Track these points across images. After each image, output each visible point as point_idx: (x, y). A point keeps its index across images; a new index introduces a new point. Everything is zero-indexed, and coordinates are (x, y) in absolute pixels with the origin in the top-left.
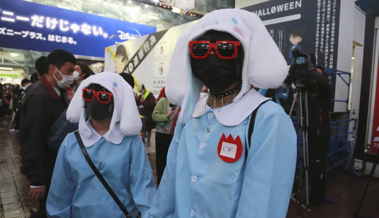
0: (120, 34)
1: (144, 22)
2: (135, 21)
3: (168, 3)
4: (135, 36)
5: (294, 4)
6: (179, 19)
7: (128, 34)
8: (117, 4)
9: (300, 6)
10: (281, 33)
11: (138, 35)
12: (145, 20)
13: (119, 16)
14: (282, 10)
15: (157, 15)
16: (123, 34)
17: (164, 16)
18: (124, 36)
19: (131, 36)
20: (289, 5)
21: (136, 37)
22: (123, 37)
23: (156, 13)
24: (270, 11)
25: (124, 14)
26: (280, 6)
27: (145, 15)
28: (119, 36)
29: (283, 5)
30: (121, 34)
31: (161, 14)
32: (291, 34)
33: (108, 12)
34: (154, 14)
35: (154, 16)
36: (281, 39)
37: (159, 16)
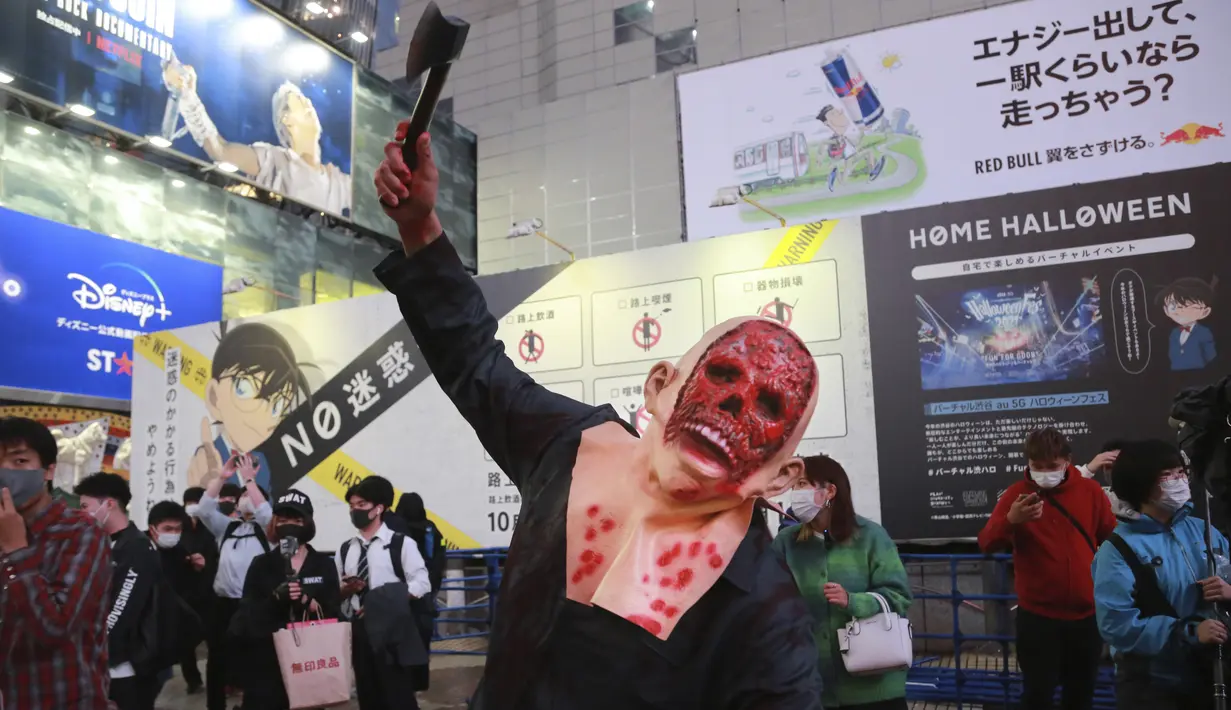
0: (78, 284)
1: (174, 242)
2: (140, 240)
3: (264, 182)
4: (139, 299)
5: (1165, 203)
6: (301, 240)
7: (110, 288)
8: (66, 161)
9: (1186, 209)
10: (1127, 290)
11: (152, 292)
12: (181, 238)
13: (74, 213)
14: (1118, 219)
15: (223, 221)
16: (90, 289)
17: (250, 227)
18: (94, 298)
19: (125, 297)
20: (1144, 206)
21: (145, 301)
22: (89, 300)
23: (221, 214)
24: (1071, 219)
25: (96, 205)
26: (1111, 206)
27: (180, 219)
28: (75, 293)
29: (1121, 205)
30: (84, 287)
31: (237, 220)
32: (1168, 294)
33: (22, 192)
34: (213, 216)
35: (215, 222)
36: (1129, 310)
37: (231, 226)
